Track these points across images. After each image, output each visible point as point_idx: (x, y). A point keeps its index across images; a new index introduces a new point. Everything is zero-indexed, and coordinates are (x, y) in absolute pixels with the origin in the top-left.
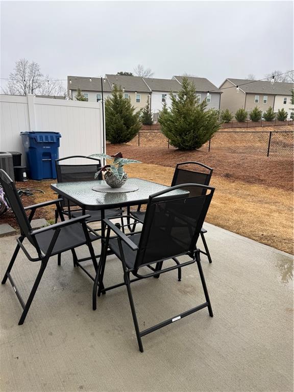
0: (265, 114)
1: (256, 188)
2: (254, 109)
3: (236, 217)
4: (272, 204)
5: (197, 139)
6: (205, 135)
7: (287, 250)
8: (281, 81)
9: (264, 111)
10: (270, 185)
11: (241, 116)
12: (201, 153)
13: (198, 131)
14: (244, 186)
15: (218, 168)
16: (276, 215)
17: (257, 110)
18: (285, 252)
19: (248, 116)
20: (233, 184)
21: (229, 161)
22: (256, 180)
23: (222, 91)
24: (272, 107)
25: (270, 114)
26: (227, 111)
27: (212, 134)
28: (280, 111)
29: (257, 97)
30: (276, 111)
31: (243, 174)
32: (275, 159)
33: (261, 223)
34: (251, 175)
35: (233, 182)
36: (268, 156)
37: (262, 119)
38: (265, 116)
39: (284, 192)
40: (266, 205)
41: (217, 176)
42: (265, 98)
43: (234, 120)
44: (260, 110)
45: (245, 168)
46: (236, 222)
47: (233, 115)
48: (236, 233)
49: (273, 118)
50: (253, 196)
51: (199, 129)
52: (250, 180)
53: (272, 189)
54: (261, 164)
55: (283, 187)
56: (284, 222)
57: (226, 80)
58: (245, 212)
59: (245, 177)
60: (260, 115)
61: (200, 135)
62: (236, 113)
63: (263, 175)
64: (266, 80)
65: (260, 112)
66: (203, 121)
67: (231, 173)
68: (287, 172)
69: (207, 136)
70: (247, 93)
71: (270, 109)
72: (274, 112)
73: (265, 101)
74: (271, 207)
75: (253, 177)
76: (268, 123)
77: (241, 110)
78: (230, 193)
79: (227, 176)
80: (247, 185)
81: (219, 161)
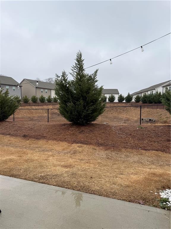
0: (47, 99)
1: (41, 142)
2: (41, 96)
3: (25, 166)
4: (50, 151)
5: (4, 114)
6: (9, 111)
7: (55, 184)
8: (53, 83)
9: (46, 97)
10: (49, 139)
11: (34, 99)
12: (8, 122)
13: (4, 109)
14: (34, 142)
15: (19, 132)
16: (51, 158)
17: (43, 96)
18: (53, 185)
19: (38, 100)
20: (28, 141)
21: (26, 127)
22: (41, 137)
23: (22, 85)
24: (50, 95)
25: (49, 99)
26: (26, 96)
27: (14, 110)
28: (54, 97)
29: (42, 90)
30: (52, 97)
31: (34, 134)
32: (51, 124)
33: (41, 166)
34: (39, 134)
35: (28, 140)
36: (48, 122)
37: (46, 101)
38: (47, 100)
39: (56, 143)
40: (46, 153)
41: (18, 137)
42: (46, 90)
43: (30, 101)
44: (44, 96)
45: (35, 130)
46: (26, 170)
47: (30, 98)
48: (24, 179)
49: (51, 101)
50: (39, 147)
51: (5, 108)
52: (38, 137)
53: (50, 142)
54: (44, 127)
55: (55, 139)
56: (55, 162)
57: (24, 80)
58: (32, 161)
59: (35, 136)
60: (44, 99)
61: (6, 111)
62: (31, 97)
63: (45, 134)
64: (46, 82)
65: (44, 98)
66: (8, 103)
67: (27, 134)
68: (58, 131)
69: (11, 112)
70: (36, 87)
71: (49, 97)
72: (52, 98)
73: (46, 92)
74: (49, 154)
75: (39, 135)
76: (49, 104)
77: (34, 96)
78: (26, 148)
79: (25, 136)
80: (36, 141)
81: (19, 127)
